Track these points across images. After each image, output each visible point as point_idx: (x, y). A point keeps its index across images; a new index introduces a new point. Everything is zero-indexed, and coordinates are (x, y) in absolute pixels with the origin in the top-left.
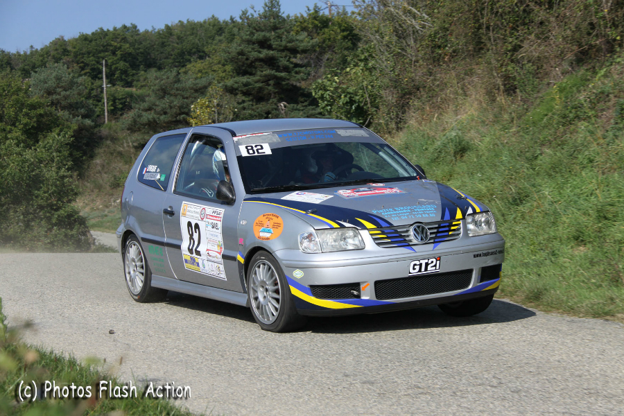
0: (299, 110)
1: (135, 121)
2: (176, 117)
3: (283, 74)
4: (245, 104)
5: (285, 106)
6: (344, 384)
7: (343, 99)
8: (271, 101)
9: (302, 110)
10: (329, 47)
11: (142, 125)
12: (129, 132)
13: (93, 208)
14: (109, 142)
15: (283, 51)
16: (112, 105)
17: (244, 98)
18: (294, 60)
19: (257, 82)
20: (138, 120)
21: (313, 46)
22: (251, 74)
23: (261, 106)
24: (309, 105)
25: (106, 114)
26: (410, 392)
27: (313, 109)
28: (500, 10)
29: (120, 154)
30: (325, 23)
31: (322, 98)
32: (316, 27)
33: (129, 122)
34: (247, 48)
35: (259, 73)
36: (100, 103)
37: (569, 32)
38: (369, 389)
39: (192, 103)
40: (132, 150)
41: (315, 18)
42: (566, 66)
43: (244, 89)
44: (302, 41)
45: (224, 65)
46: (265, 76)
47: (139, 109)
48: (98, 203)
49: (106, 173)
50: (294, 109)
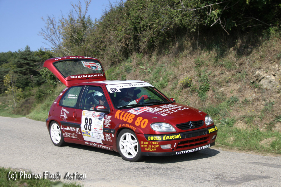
3: (32, 67)
4: (20, 76)
5: (33, 77)
6: (48, 155)
7: (49, 75)
8: (28, 75)
9: (38, 78)
10: (45, 60)
15: (31, 61)
17: (20, 74)
18: (35, 63)
19: (24, 70)
21: (40, 60)
22: (22, 67)
23: (25, 76)
24: (39, 76)
26: (67, 156)
27: (41, 77)
28: (91, 51)
30: (44, 53)
31: (43, 74)
32: (41, 54)
34: (20, 60)
35: (24, 67)
37: (109, 57)
38: (55, 156)
39: (4, 76)
41: (41, 52)
42: (109, 66)
43: (20, 72)
44: (37, 58)
45: (13, 65)
46: (26, 68)
50: (35, 77)
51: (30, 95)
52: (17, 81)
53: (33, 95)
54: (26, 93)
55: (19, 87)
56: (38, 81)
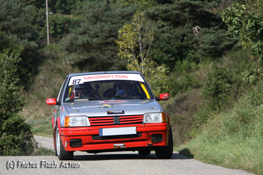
0: (211, 33)
1: (72, 44)
2: (106, 40)
3: (197, 3)
4: (165, 29)
5: (198, 30)
7: (250, 24)
8: (186, 25)
9: (214, 33)
11: (78, 46)
12: (67, 52)
13: (36, 116)
14: (50, 61)
16: (53, 29)
17: (163, 23)
19: (174, 10)
20: (75, 42)
22: (170, 3)
23: (178, 30)
24: (219, 28)
25: (48, 37)
27: (223, 32)
29: (60, 71)
31: (231, 22)
33: (68, 44)
36: (43, 28)
39: (119, 28)
40: (70, 67)
43: (164, 15)
47: (76, 33)
48: (40, 112)
49: (47, 87)
50: (205, 33)
51: (190, 84)
52: (154, 42)
53: (198, 87)
54: (179, 79)
55: (159, 62)
56: (213, 44)
